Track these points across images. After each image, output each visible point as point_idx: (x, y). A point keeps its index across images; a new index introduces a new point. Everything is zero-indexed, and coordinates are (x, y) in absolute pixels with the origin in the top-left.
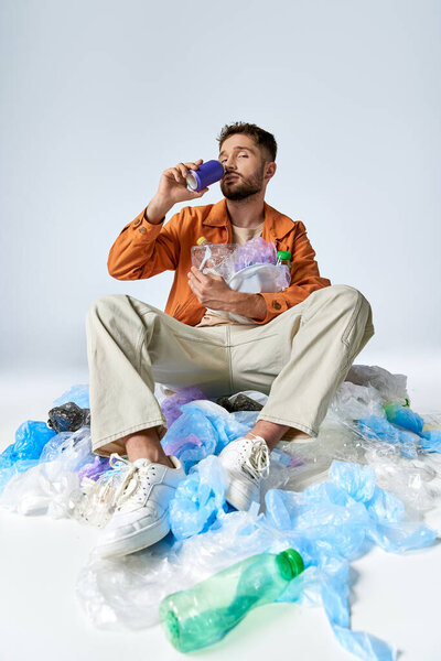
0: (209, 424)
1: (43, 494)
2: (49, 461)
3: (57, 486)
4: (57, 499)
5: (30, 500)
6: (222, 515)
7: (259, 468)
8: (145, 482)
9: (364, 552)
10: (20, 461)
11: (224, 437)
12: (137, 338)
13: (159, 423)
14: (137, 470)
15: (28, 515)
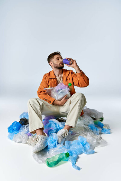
0: (55, 125)
1: (21, 139)
2: (21, 131)
3: (24, 137)
4: (24, 140)
5: (18, 140)
6: (57, 145)
7: (65, 136)
8: (40, 139)
9: (81, 153)
10: (15, 131)
11: (58, 127)
12: (38, 108)
13: (43, 127)
14: (38, 137)
15: (18, 143)
